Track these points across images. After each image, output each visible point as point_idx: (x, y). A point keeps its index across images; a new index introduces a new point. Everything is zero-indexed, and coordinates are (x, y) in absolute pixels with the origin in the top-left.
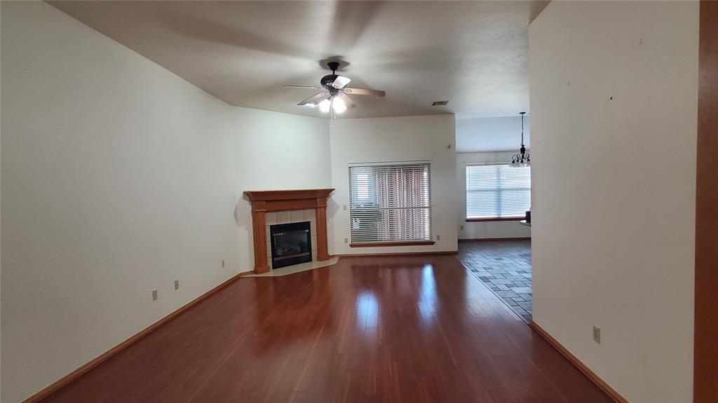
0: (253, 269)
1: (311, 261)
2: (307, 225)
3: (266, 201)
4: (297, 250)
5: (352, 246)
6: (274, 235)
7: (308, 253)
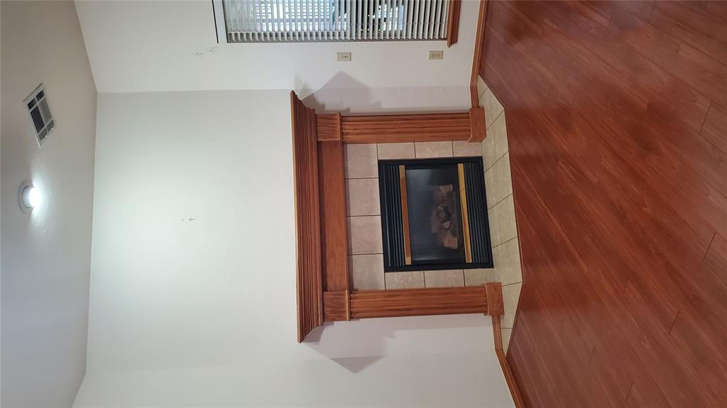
0: (489, 319)
1: (480, 159)
2: (388, 169)
3: (325, 289)
4: (449, 194)
5: (453, 39)
6: (408, 261)
7: (461, 167)
